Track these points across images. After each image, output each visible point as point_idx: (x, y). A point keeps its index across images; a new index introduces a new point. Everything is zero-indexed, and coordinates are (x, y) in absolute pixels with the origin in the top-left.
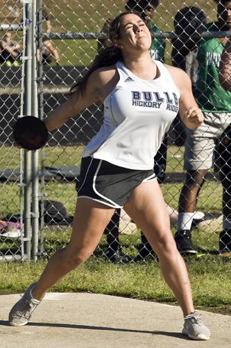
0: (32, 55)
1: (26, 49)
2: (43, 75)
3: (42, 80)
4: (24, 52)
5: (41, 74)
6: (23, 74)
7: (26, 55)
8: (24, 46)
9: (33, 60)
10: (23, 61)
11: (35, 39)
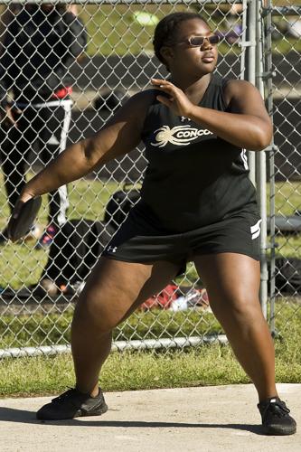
0: (257, 39)
1: (248, 30)
2: (273, 69)
3: (271, 76)
4: (244, 34)
5: (270, 67)
6: (243, 68)
7: (247, 39)
8: (244, 27)
9: (257, 47)
10: (244, 49)
11: (260, 16)
